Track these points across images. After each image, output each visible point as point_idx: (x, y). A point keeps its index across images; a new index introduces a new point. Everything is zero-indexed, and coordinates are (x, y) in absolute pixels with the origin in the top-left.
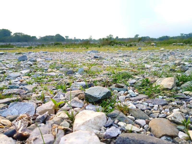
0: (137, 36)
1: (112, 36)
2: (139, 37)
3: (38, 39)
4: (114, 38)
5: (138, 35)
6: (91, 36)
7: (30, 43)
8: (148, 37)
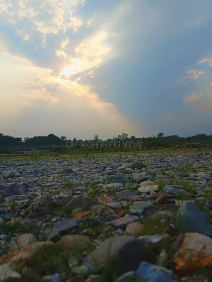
0: (161, 134)
1: (126, 135)
2: (163, 136)
3: (23, 141)
4: (129, 138)
5: (163, 134)
6: (96, 136)
7: (12, 147)
8: (176, 136)
